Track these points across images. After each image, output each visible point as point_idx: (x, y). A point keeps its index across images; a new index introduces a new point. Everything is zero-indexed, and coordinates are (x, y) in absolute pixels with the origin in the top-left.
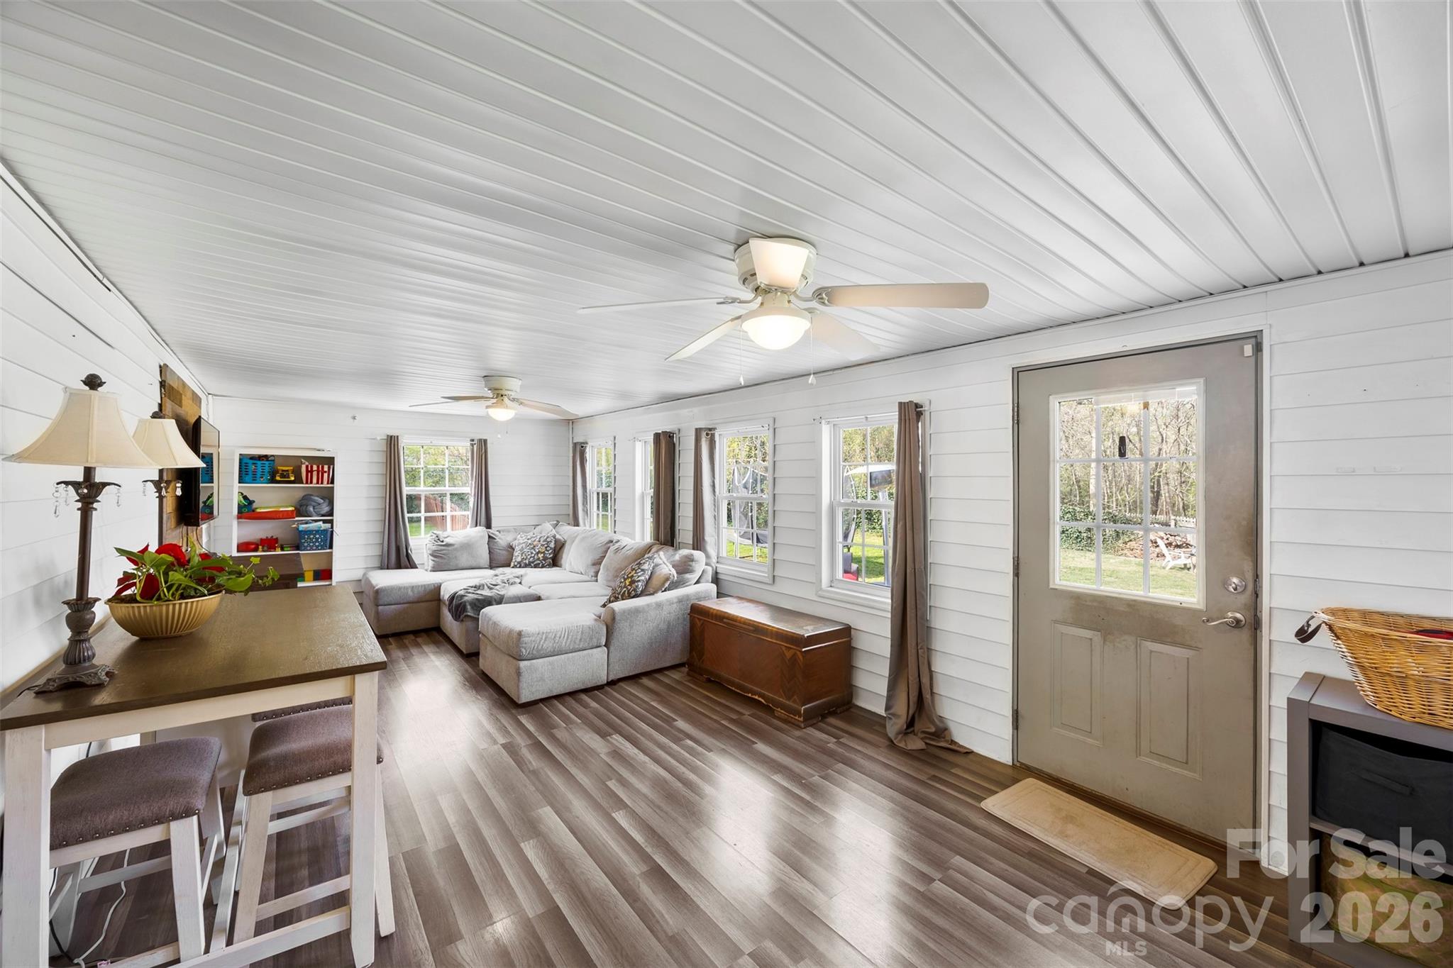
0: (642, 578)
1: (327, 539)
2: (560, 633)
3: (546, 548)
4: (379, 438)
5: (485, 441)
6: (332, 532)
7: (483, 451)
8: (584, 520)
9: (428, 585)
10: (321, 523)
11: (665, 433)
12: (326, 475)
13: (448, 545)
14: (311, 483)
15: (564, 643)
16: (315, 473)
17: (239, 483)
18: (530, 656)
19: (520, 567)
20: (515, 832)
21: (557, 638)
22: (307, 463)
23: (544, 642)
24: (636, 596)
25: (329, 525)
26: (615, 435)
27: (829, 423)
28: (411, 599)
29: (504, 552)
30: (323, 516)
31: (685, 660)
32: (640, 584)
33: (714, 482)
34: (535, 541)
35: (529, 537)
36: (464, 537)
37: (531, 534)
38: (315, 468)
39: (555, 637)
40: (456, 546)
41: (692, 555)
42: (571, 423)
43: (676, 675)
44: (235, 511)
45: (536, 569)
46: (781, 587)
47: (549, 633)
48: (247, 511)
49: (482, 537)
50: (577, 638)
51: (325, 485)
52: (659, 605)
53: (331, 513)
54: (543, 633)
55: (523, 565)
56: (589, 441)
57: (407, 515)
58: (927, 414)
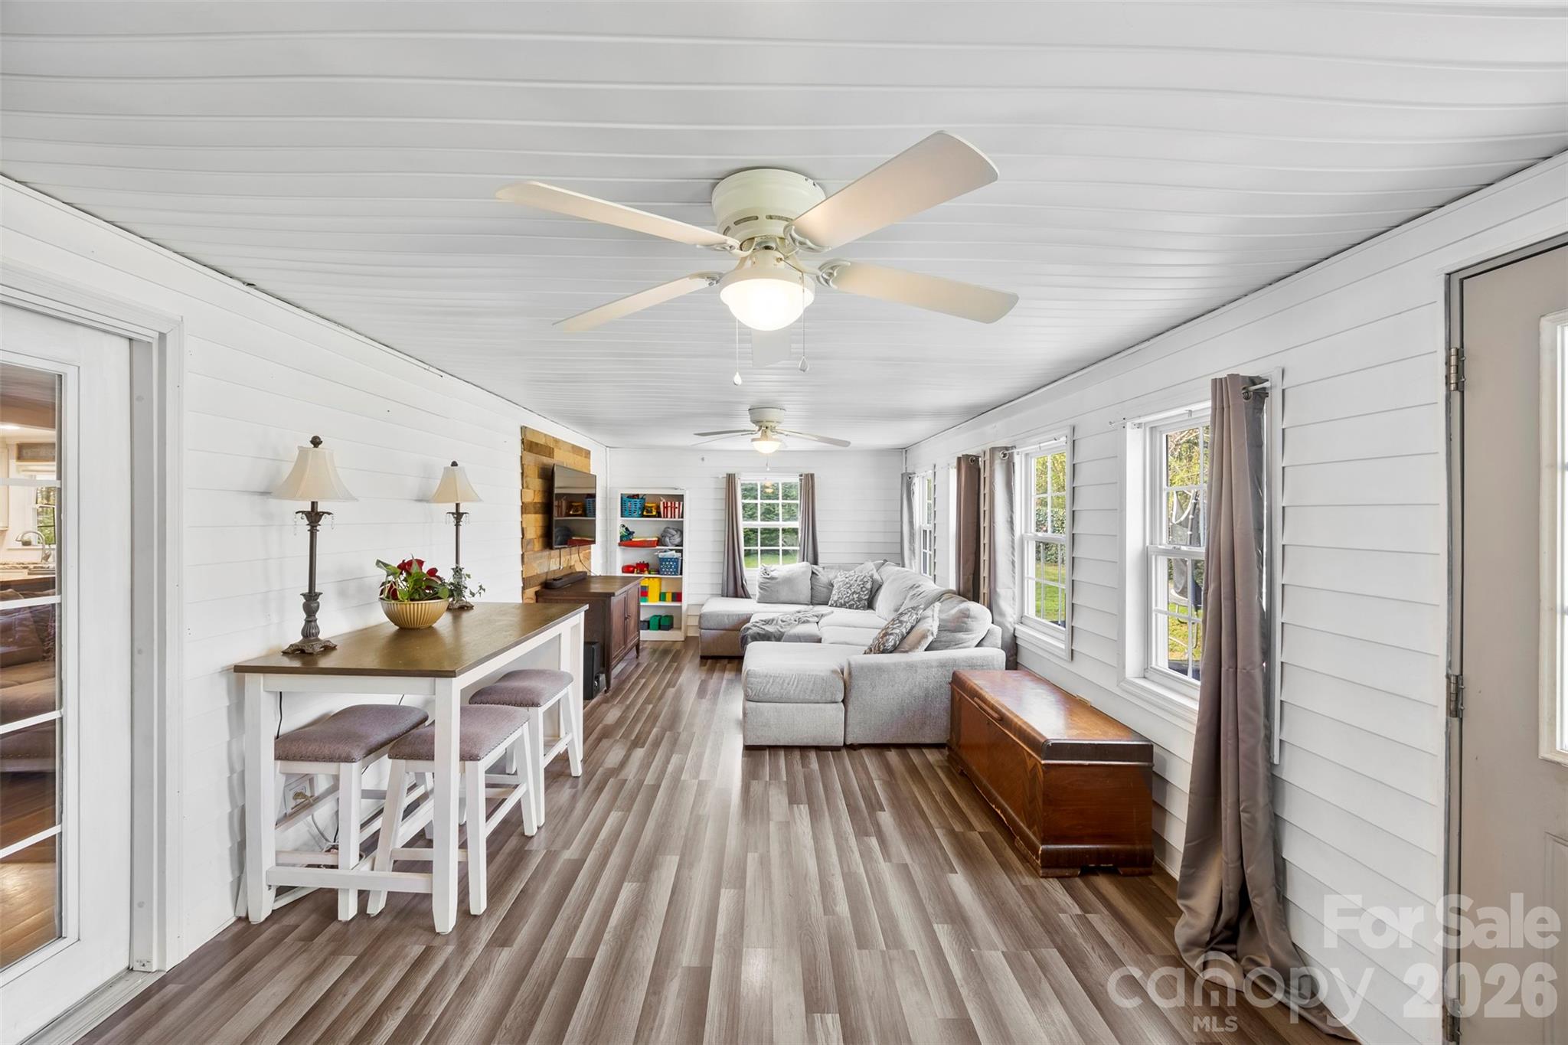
0: (897, 631)
1: (677, 567)
2: (789, 679)
3: (862, 588)
4: (721, 477)
5: (812, 476)
6: (682, 560)
7: (810, 485)
8: (910, 560)
9: (742, 615)
10: (674, 552)
11: (967, 456)
12: (677, 510)
13: (772, 578)
14: (667, 517)
15: (792, 692)
16: (669, 508)
17: (622, 516)
18: (756, 698)
19: (836, 606)
20: (725, 875)
21: (785, 684)
22: (664, 500)
23: (771, 687)
24: (883, 652)
25: (679, 554)
26: (934, 462)
27: (1139, 426)
28: (727, 627)
29: (825, 590)
30: (677, 546)
31: (943, 740)
32: (892, 637)
33: (1011, 518)
34: (852, 580)
35: (847, 576)
36: (788, 572)
37: (852, 573)
38: (669, 504)
39: (783, 683)
40: (778, 580)
41: (969, 610)
42: (904, 453)
43: (932, 756)
44: (619, 541)
45: (851, 610)
46: (1081, 667)
47: (777, 677)
48: (627, 540)
49: (804, 573)
50: (807, 689)
51: (677, 519)
52: (911, 667)
53: (681, 544)
54: (771, 676)
55: (838, 604)
56: (916, 471)
57: (743, 548)
58: (1275, 396)
